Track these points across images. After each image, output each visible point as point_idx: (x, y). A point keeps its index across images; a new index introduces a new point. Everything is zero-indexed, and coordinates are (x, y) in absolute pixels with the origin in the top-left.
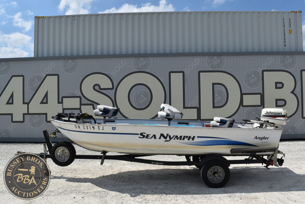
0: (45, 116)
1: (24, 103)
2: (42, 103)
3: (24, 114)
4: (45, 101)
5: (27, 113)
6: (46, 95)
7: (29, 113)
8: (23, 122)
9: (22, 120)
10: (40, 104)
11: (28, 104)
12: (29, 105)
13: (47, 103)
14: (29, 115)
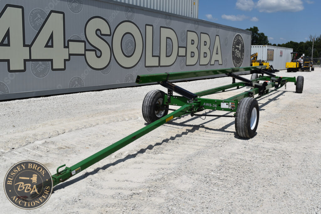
0: (50, 62)
1: (25, 45)
2: (47, 46)
3: (25, 61)
4: (50, 44)
5: (29, 58)
6: (51, 37)
7: (32, 58)
8: (24, 70)
9: (23, 69)
10: (45, 47)
11: (30, 46)
12: (31, 48)
13: (52, 46)
14: (31, 62)
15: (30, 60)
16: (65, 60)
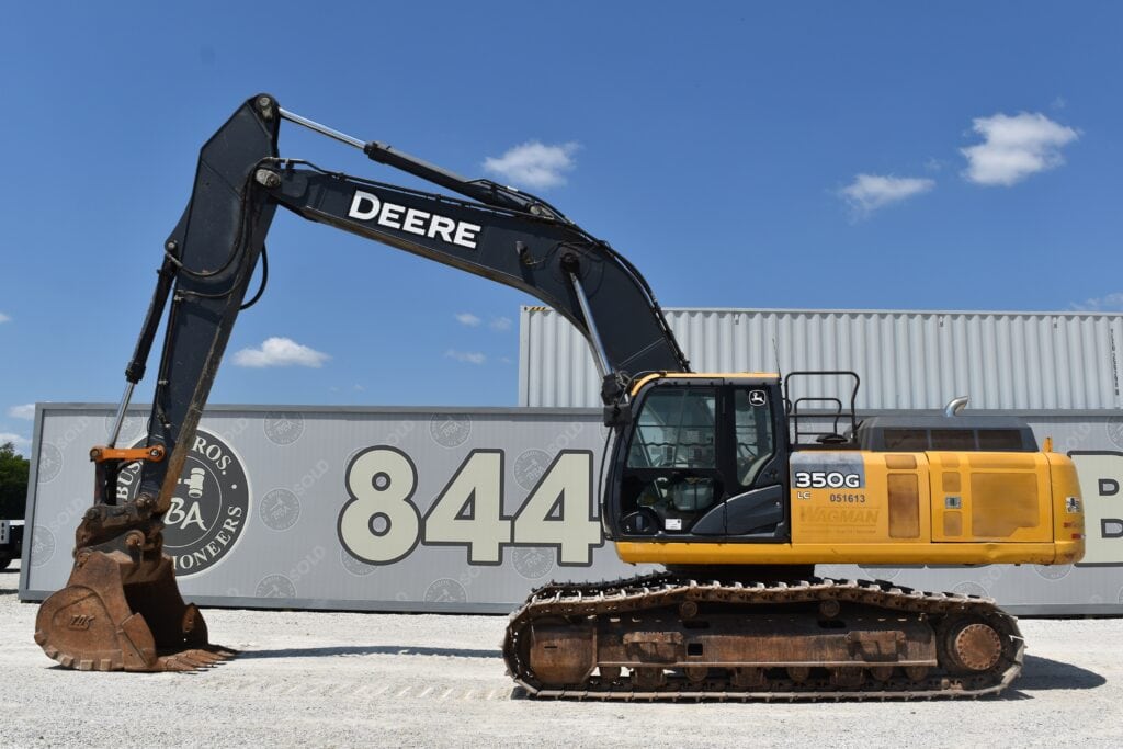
0: (555, 550)
1: (502, 517)
2: (549, 518)
3: (502, 545)
4: (556, 513)
5: (509, 541)
6: (560, 500)
7: (516, 541)
8: (499, 563)
9: (497, 560)
10: (544, 520)
11: (513, 519)
12: (516, 522)
13: (561, 518)
14: (513, 548)
15: (512, 543)
16: (591, 547)
